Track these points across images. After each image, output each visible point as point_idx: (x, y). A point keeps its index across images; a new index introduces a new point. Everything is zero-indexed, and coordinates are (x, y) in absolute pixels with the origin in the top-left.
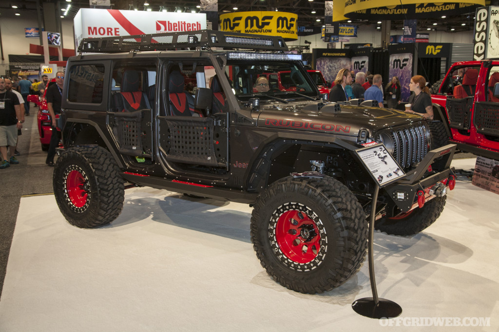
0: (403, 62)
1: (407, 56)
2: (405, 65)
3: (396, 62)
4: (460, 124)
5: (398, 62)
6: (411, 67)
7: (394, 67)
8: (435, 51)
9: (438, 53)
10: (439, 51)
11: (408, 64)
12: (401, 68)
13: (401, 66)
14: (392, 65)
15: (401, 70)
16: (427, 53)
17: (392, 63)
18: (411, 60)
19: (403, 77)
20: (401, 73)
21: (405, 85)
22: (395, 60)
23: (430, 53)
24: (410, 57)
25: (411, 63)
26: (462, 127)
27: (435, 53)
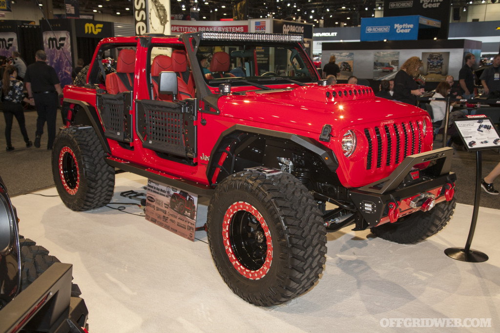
0: (60, 41)
1: (63, 34)
2: (62, 45)
3: (51, 42)
4: (119, 134)
5: (54, 42)
6: (69, 48)
7: (50, 47)
8: (95, 30)
9: (99, 33)
10: (100, 30)
11: (66, 44)
12: (58, 48)
13: (58, 46)
14: (46, 44)
15: (58, 51)
16: (86, 31)
17: (46, 42)
18: (69, 39)
19: (62, 60)
20: (59, 54)
21: (65, 69)
22: (50, 39)
23: (90, 32)
24: (67, 35)
25: (69, 42)
26: (121, 139)
27: (95, 33)
